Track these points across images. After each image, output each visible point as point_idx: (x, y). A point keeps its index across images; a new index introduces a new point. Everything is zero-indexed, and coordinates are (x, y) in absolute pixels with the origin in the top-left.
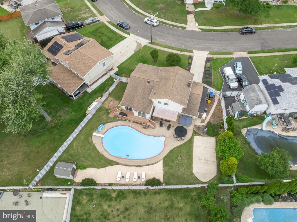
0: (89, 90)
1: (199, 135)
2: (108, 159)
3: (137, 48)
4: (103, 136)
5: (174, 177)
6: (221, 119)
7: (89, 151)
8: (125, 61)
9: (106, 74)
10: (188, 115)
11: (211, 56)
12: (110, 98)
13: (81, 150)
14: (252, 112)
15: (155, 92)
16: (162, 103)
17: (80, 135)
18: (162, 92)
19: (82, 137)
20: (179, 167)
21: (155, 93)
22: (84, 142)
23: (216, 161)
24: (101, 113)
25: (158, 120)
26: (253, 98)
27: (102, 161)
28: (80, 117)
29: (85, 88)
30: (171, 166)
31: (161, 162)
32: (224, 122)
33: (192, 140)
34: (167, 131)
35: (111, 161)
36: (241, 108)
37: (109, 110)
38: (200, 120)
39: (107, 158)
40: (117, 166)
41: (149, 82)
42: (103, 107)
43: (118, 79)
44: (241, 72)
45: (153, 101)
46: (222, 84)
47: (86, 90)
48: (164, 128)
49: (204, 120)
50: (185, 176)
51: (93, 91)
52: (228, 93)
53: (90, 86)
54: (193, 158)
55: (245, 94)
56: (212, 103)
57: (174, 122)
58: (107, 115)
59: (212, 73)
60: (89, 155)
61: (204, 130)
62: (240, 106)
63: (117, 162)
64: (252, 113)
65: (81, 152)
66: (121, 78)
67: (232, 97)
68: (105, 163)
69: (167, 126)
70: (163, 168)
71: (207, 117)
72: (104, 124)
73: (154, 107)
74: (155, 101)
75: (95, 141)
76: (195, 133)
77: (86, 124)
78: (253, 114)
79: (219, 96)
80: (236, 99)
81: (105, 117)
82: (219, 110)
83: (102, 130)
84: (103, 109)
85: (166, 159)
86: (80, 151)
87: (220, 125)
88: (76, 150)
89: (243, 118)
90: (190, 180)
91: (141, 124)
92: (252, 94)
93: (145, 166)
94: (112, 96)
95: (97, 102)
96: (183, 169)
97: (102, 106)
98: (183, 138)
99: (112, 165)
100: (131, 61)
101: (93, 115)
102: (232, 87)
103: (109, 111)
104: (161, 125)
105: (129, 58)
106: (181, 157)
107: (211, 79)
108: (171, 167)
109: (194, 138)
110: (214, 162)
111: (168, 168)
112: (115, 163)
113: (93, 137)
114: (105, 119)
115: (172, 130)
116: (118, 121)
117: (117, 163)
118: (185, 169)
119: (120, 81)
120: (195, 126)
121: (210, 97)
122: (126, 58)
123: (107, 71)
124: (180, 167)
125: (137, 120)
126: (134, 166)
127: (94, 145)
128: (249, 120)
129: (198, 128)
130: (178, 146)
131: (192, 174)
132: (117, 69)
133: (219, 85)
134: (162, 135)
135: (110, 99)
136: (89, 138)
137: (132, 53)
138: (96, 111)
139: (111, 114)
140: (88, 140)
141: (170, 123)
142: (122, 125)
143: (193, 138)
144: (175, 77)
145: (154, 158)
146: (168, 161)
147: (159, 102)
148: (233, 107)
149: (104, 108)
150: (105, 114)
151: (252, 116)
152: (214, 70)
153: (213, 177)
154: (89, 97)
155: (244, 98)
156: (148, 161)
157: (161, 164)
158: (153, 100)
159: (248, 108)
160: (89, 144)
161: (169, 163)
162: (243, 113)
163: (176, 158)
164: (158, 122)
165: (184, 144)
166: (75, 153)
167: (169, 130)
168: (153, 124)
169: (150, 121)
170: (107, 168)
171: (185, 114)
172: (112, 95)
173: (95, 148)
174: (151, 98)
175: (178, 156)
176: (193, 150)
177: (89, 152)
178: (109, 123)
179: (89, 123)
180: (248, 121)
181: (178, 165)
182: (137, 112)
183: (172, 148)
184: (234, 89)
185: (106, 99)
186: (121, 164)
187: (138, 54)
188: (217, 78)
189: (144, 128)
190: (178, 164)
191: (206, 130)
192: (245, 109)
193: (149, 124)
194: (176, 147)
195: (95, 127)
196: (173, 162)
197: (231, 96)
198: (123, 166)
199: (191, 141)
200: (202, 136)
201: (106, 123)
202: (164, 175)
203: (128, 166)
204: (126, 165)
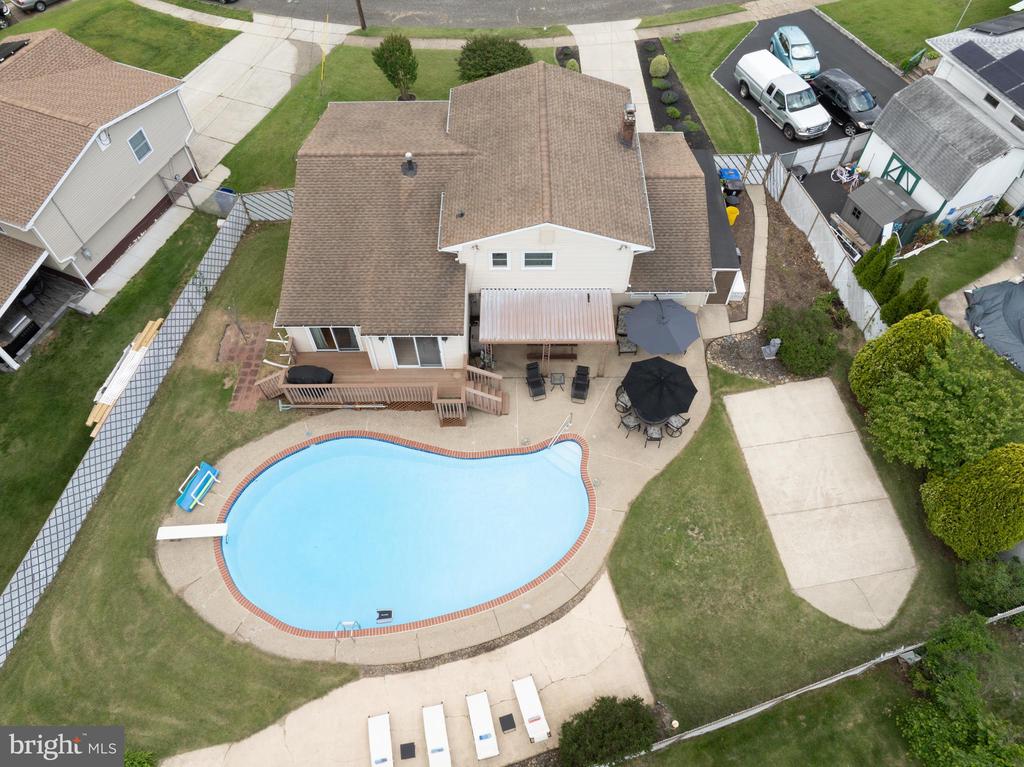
0: (94, 302)
1: (747, 385)
2: (284, 659)
4: (220, 530)
5: (706, 653)
6: (817, 280)
7: (153, 644)
8: (256, 129)
9: (166, 203)
11: (654, 34)
12: (219, 312)
13: (99, 652)
14: (952, 211)
15: (457, 207)
16: (515, 259)
17: (82, 564)
18: (499, 200)
19: (97, 571)
20: (712, 589)
21: (462, 215)
22: (114, 598)
23: (886, 495)
24: (183, 405)
25: (511, 365)
27: (254, 686)
28: (65, 457)
29: (68, 297)
30: (667, 595)
31: (604, 589)
32: (836, 292)
33: (721, 421)
34: (578, 409)
35: (309, 667)
36: (904, 203)
37: (225, 376)
38: (722, 310)
39: (274, 657)
40: (352, 689)
41: (410, 167)
42: (184, 368)
43: (238, 206)
44: (814, 66)
45: (461, 259)
47: (72, 305)
48: (558, 398)
49: (739, 307)
50: (764, 627)
51: (113, 305)
52: (805, 156)
53: (94, 276)
54: (767, 512)
55: (891, 136)
56: (747, 220)
57: (607, 344)
58: (217, 408)
59: (687, 97)
60: (161, 668)
61: (760, 352)
62: (891, 193)
63: (343, 666)
64: (952, 218)
65: (106, 665)
66: (249, 199)
67: (820, 173)
68: (270, 696)
69: (568, 384)
70: (626, 617)
71: (751, 288)
72: (212, 463)
73: (474, 300)
74: (474, 254)
75: (176, 572)
76: (722, 383)
77: (107, 485)
78: (960, 221)
79: (764, 181)
80: (844, 178)
81: (213, 419)
82: (791, 241)
83: (211, 499)
84: (191, 377)
85: (624, 562)
86: (99, 663)
87: (829, 312)
88: (66, 661)
89: (916, 252)
90: (800, 645)
91: (428, 406)
93: (520, 637)
94: (224, 302)
95: (144, 349)
96: (734, 591)
97: (180, 366)
98: (675, 421)
99: (321, 693)
100: (288, 123)
101: (140, 426)
102: (808, 129)
103: (226, 381)
104: (536, 385)
105: (274, 112)
106: (704, 528)
107: (696, 119)
108: (669, 602)
109: (728, 409)
110: (875, 503)
111: (657, 612)
112: (337, 674)
113: (163, 555)
114: (210, 430)
115: (604, 394)
116: (290, 421)
117: (347, 673)
118: (746, 588)
119: (253, 222)
120: (708, 344)
121: (728, 192)
122: (260, 115)
123: (171, 185)
124: (719, 586)
125: (402, 390)
126: (454, 656)
127: (180, 600)
128: (950, 255)
129: (728, 349)
130: (662, 474)
131: (796, 608)
132: (224, 173)
134: (557, 435)
135: (218, 318)
136: (139, 564)
137: (284, 87)
138: (153, 402)
139: (242, 395)
140: (135, 577)
141: (581, 362)
142: (319, 441)
143: (724, 407)
145: (559, 574)
146: (642, 568)
147: (500, 259)
148: (857, 213)
149: (195, 371)
150: (203, 402)
151: (957, 230)
153: (907, 588)
154: (99, 339)
155: (894, 156)
156: (527, 606)
157: (604, 597)
158: (463, 251)
159: (928, 197)
160: (145, 600)
161: (649, 579)
162: (915, 226)
163: (678, 540)
164: (511, 373)
165: (692, 449)
166: (66, 682)
167: (583, 397)
168: (498, 391)
169: (471, 377)
170: (291, 718)
171: (649, 296)
172: (222, 298)
173: (186, 616)
174: (449, 243)
175: (686, 527)
176: (747, 470)
177: (153, 651)
178: (237, 451)
179: (126, 478)
180: (948, 260)
181: (702, 578)
182: (389, 339)
183: (634, 490)
184: (817, 138)
185: (193, 327)
186: (370, 671)
188: (722, 114)
189: (446, 422)
190: (702, 567)
191: (769, 352)
192: (915, 202)
193: (470, 390)
194: (656, 479)
195: (160, 490)
196: (669, 565)
197: (816, 171)
198: (389, 677)
199: (717, 423)
200: (762, 385)
201: (222, 453)
202: (647, 661)
203: (420, 668)
204: (407, 668)
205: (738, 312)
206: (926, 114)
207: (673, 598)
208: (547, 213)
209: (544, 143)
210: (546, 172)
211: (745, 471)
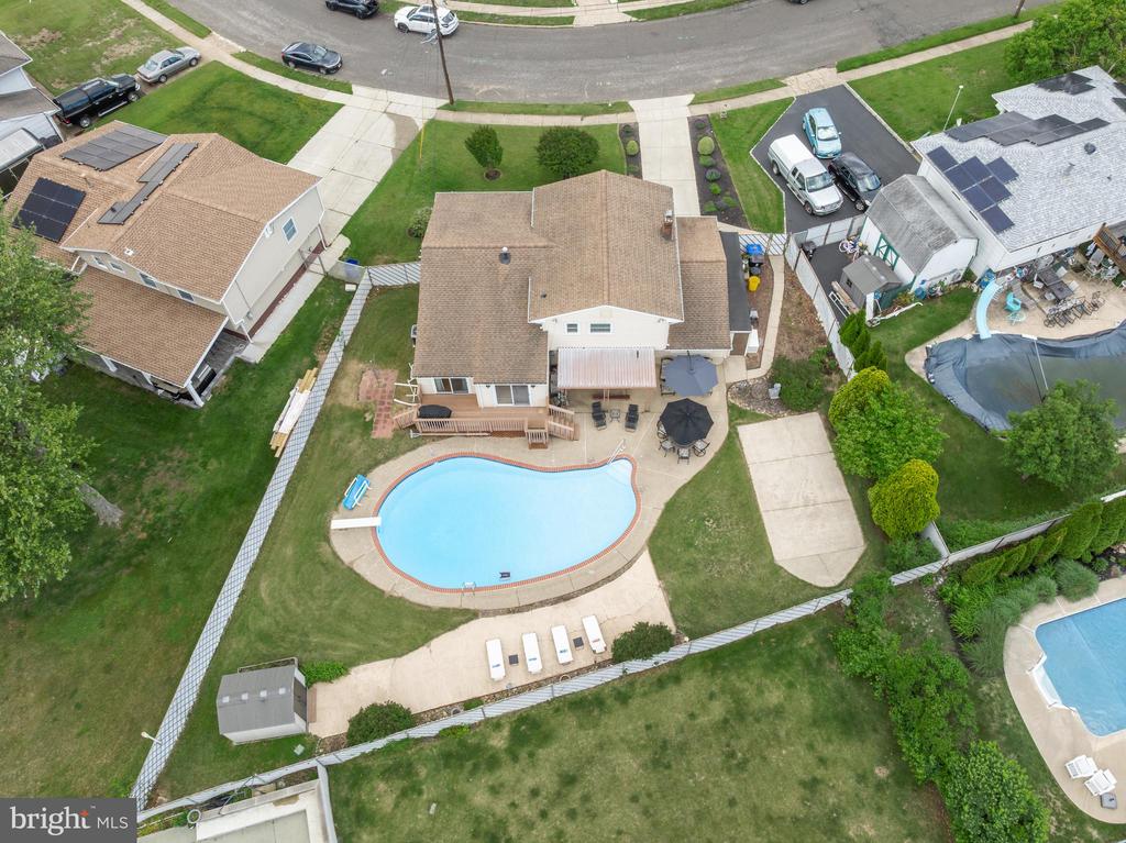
0: (254, 352)
1: (757, 418)
2: (426, 607)
3: (398, 139)
4: (376, 521)
5: (713, 601)
6: (816, 336)
7: (336, 598)
8: (367, 201)
9: (303, 269)
10: (693, 351)
11: (703, 110)
12: (355, 362)
13: (298, 604)
14: (923, 282)
15: (542, 289)
16: (584, 328)
17: (276, 547)
18: (572, 285)
19: (289, 551)
20: (719, 560)
21: (545, 296)
22: (303, 569)
23: (849, 497)
24: (336, 434)
25: (581, 403)
26: (918, 227)
27: (407, 623)
28: (251, 471)
29: (233, 348)
30: (688, 564)
31: (645, 560)
32: (830, 345)
33: (735, 445)
34: (630, 436)
35: (444, 612)
36: (883, 278)
37: (365, 412)
38: (741, 360)
39: (419, 605)
40: (474, 624)
41: (505, 257)
42: (333, 405)
43: (366, 277)
44: (836, 146)
45: (544, 328)
46: (779, 207)
47: (239, 356)
48: (615, 427)
49: (755, 358)
50: (753, 585)
51: (269, 355)
52: (816, 234)
53: (252, 332)
54: (762, 509)
55: (879, 219)
56: (767, 286)
57: (650, 389)
58: (362, 436)
59: (728, 173)
60: (343, 614)
61: (767, 393)
62: (874, 268)
63: (467, 611)
64: (925, 286)
65: (304, 611)
66: (373, 270)
67: (831, 245)
68: (419, 629)
69: (623, 417)
70: (659, 579)
71: (764, 343)
72: (365, 475)
73: (553, 355)
74: (554, 326)
75: (346, 551)
76: (737, 416)
77: (286, 492)
78: (930, 289)
79: (784, 252)
80: (849, 250)
81: (361, 444)
82: (800, 304)
83: (366, 500)
84: (339, 413)
85: (659, 543)
86: (299, 611)
87: (823, 362)
88: (276, 610)
89: (896, 313)
90: (776, 597)
91: (521, 434)
92: (910, 215)
93: (587, 592)
94: (359, 353)
95: (307, 392)
96: (735, 562)
97: (329, 404)
98: (699, 445)
99: (454, 627)
100: (394, 196)
101: (305, 449)
102: (823, 207)
103: (367, 415)
104: (599, 417)
105: (381, 185)
106: (717, 520)
107: (734, 196)
108: (690, 569)
109: (741, 436)
110: (840, 504)
111: (680, 575)
112: (463, 615)
113: (336, 541)
114: (359, 452)
115: (649, 425)
116: (418, 446)
117: (470, 615)
118: (743, 560)
119: (374, 287)
120: (729, 387)
121: (751, 265)
122: (370, 188)
123: (306, 256)
124: (723, 558)
125: (502, 422)
126: (542, 604)
127: (351, 570)
128: (922, 317)
129: (744, 391)
130: (689, 483)
131: (777, 572)
132: (345, 243)
133: (770, 214)
134: (614, 455)
135: (354, 366)
136: (319, 547)
137: (387, 162)
138: (313, 431)
139: (380, 425)
140: (316, 554)
141: (633, 401)
142: (441, 460)
143: (737, 434)
144: (604, 215)
145: (614, 551)
146: (671, 546)
147: (572, 328)
148: (849, 283)
149: (343, 408)
150: (352, 431)
151: (928, 297)
152: (735, 161)
153: (857, 560)
154: (262, 382)
155: (882, 237)
156: (592, 572)
157: (645, 564)
158: (546, 323)
159: (904, 272)
160: (326, 569)
161: (676, 554)
162: (892, 295)
163: (698, 528)
164: (580, 409)
165: (712, 465)
166: (277, 623)
167: (633, 428)
168: (570, 422)
169: (551, 412)
170: (434, 643)
171: (683, 351)
172: (357, 350)
173: (356, 580)
174: (536, 317)
175: (704, 519)
176: (750, 480)
177: (336, 602)
178: (381, 466)
179: (300, 487)
180: (919, 320)
181: (713, 553)
182: (493, 386)
183: (668, 494)
184: (830, 216)
185: (336, 374)
186: (486, 613)
187: (414, 163)
188: (756, 190)
189: (534, 446)
190: (713, 546)
191: (774, 393)
192: (897, 277)
193: (551, 423)
194: (685, 487)
195: (328, 495)
196: (691, 545)
197: (827, 242)
198: (498, 617)
199: (732, 446)
200: (766, 418)
201: (370, 468)
202: (672, 606)
203: (518, 612)
204: (510, 611)
205: (753, 362)
206: (902, 207)
207: (692, 566)
208: (606, 298)
209: (605, 241)
210: (605, 265)
211: (749, 480)
